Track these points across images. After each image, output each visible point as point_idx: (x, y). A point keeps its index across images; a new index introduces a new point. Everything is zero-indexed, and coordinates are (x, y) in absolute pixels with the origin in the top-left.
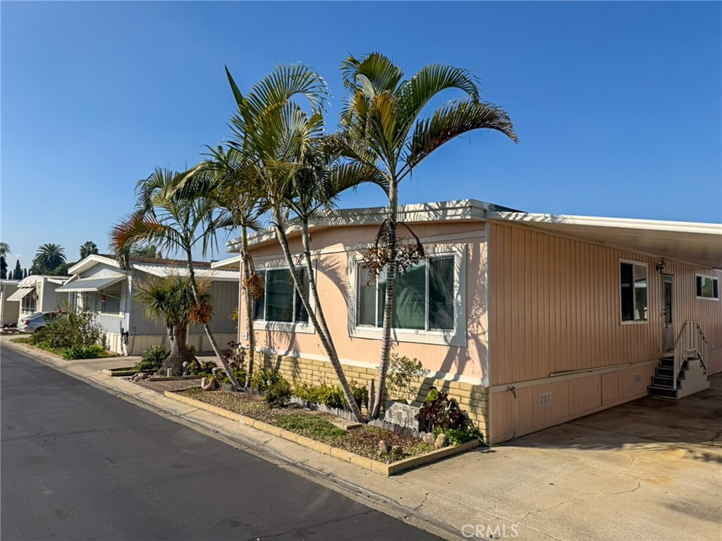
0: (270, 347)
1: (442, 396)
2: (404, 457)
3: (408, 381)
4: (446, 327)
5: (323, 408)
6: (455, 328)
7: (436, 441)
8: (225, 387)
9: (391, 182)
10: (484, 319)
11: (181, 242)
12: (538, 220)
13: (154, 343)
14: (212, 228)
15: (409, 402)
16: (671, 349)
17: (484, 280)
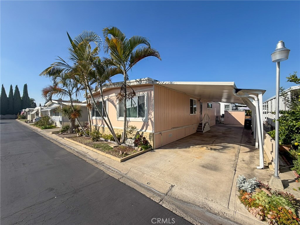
0: (97, 124)
1: (141, 136)
2: (127, 156)
3: (133, 132)
4: (143, 116)
5: (109, 141)
6: (145, 116)
7: (138, 149)
8: (84, 136)
9: (124, 72)
10: (153, 114)
11: (69, 95)
12: (167, 83)
13: (66, 124)
14: (78, 90)
15: (133, 138)
16: (202, 121)
17: (153, 102)
